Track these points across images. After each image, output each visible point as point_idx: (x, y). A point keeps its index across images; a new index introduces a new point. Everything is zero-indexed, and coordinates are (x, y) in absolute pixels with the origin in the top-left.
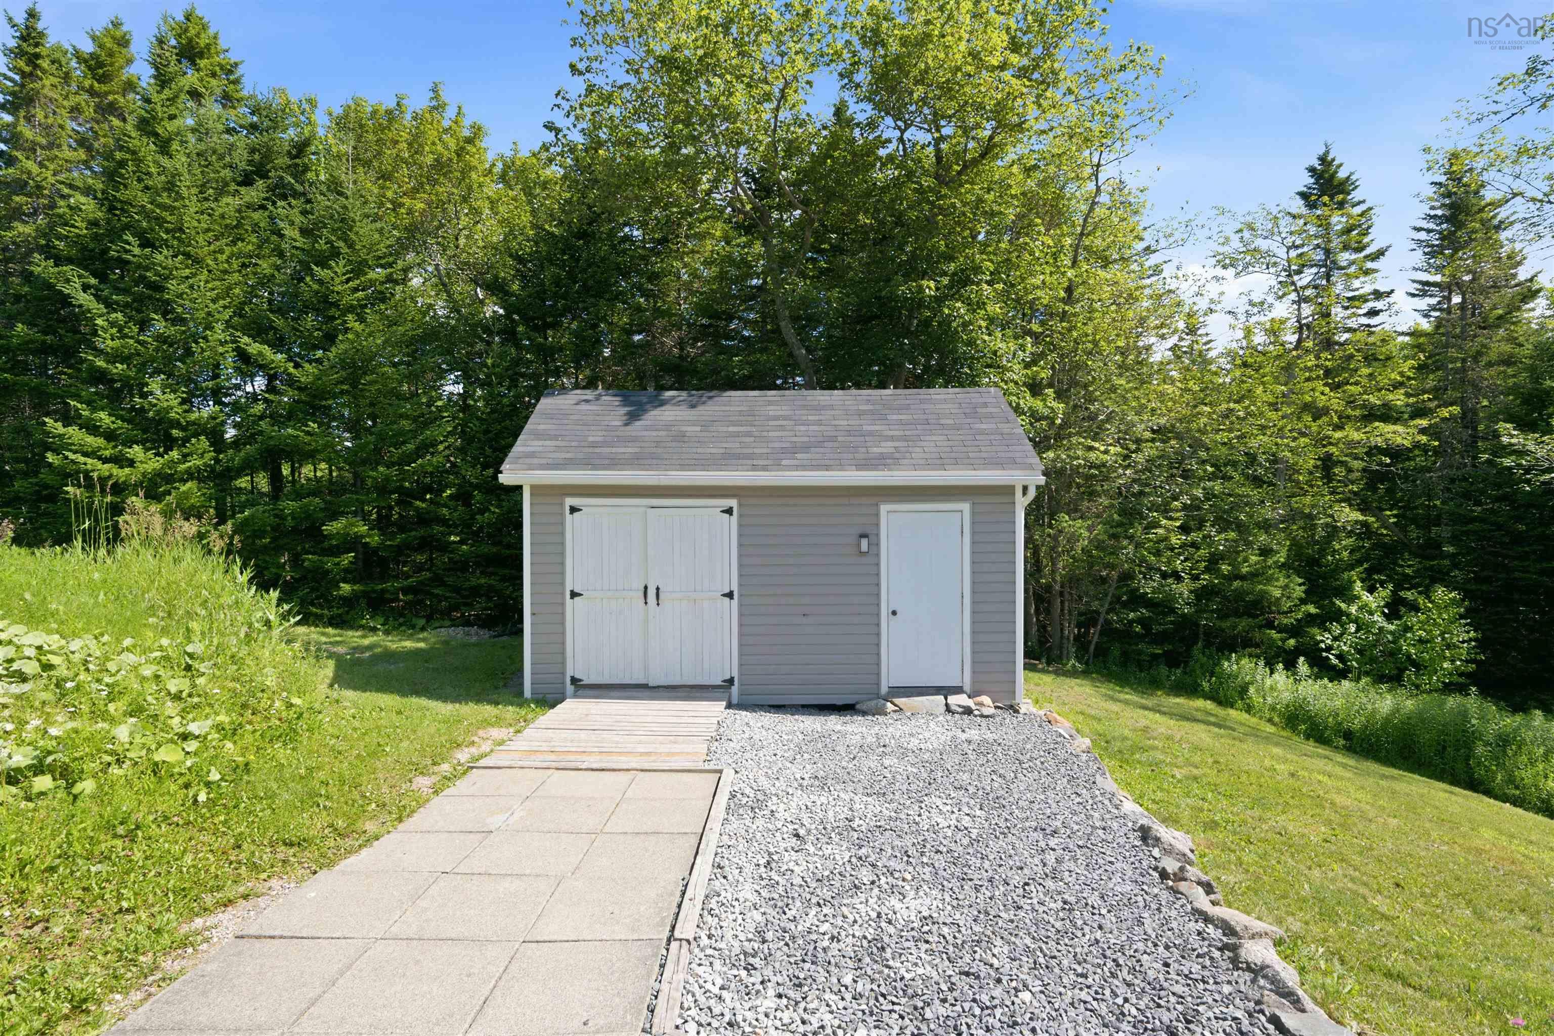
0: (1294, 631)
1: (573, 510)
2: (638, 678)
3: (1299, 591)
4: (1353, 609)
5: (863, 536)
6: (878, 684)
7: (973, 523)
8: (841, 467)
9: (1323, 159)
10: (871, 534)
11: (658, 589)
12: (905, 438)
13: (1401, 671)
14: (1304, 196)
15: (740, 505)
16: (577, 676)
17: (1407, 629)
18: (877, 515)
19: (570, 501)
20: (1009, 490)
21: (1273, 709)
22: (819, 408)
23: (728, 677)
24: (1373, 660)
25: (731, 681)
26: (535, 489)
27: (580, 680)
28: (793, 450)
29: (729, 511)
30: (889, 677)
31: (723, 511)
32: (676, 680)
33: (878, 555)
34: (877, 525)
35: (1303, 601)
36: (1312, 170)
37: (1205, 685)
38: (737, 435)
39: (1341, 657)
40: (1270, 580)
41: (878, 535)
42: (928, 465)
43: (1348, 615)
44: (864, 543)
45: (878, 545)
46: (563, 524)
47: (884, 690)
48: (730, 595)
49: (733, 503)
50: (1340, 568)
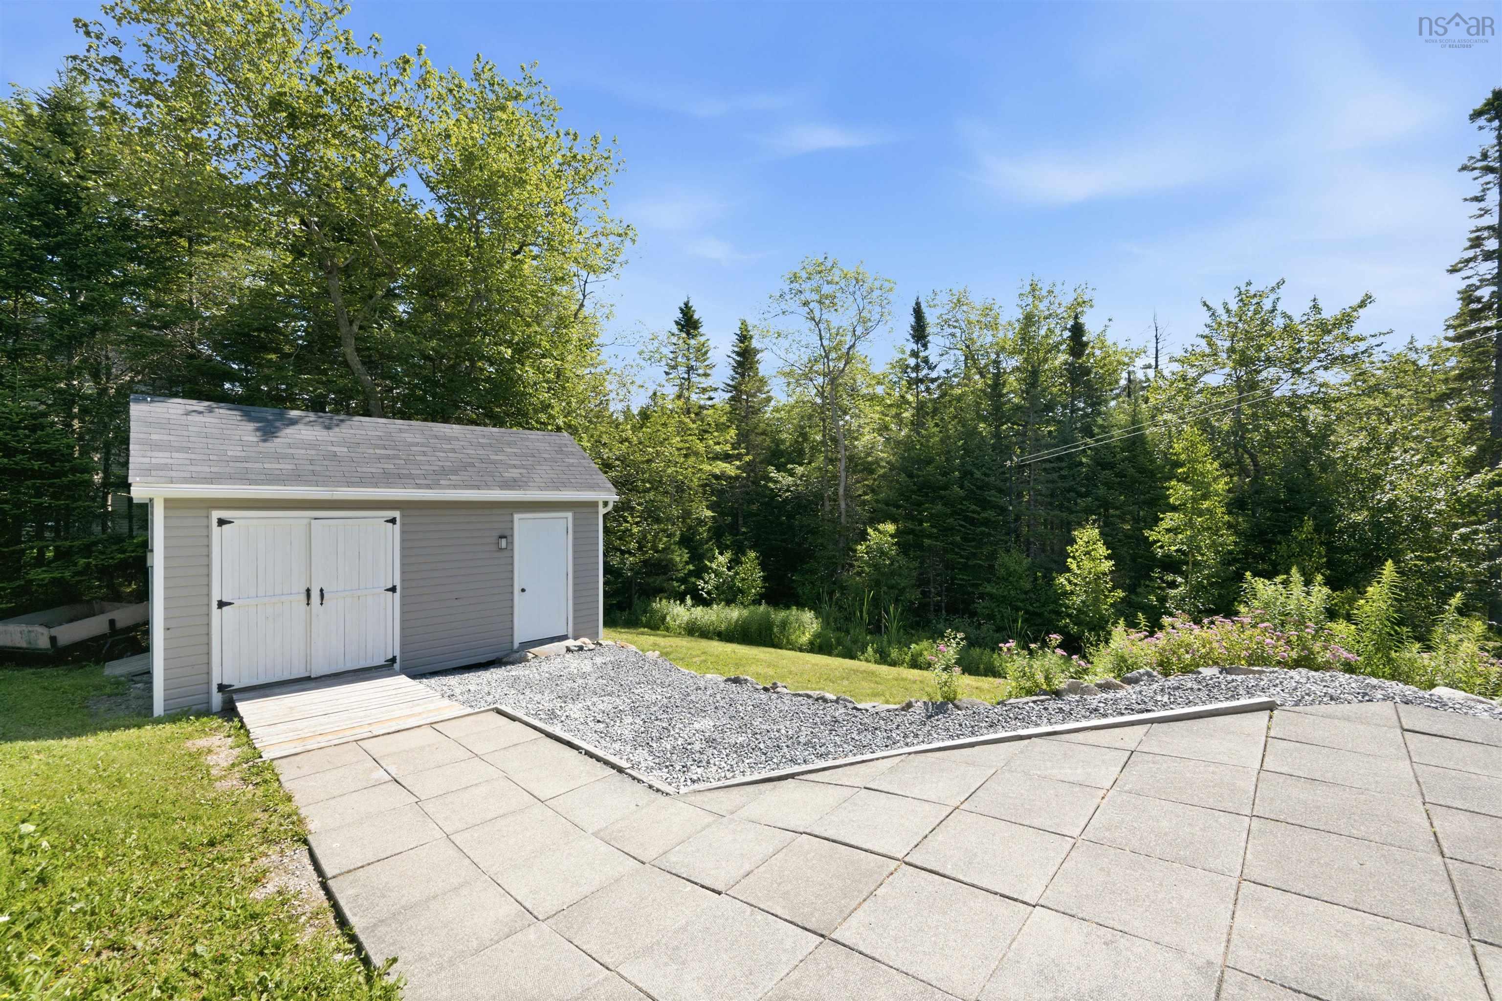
0: (683, 581)
1: (222, 522)
2: (299, 672)
3: (686, 557)
4: (714, 566)
5: (501, 537)
6: (512, 642)
7: (574, 525)
8: (488, 487)
9: (686, 304)
10: (506, 536)
11: (322, 590)
12: (523, 467)
13: (735, 596)
14: (677, 323)
15: (402, 516)
16: (225, 682)
17: (737, 573)
18: (512, 521)
19: (216, 514)
20: (594, 505)
21: (680, 626)
22: (449, 439)
23: (391, 657)
24: (723, 592)
25: (393, 660)
26: (169, 503)
27: (230, 686)
28: (444, 472)
29: (393, 521)
30: (521, 634)
31: (387, 521)
32: (341, 668)
33: (512, 550)
34: (512, 529)
35: (687, 563)
36: (681, 309)
37: (644, 619)
38: (388, 457)
39: (709, 593)
40: (673, 552)
41: (512, 536)
42: (546, 488)
43: (711, 568)
44: (504, 541)
45: (512, 543)
46: (208, 537)
47: (516, 645)
48: (393, 589)
49: (396, 514)
50: (702, 542)
